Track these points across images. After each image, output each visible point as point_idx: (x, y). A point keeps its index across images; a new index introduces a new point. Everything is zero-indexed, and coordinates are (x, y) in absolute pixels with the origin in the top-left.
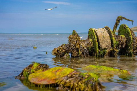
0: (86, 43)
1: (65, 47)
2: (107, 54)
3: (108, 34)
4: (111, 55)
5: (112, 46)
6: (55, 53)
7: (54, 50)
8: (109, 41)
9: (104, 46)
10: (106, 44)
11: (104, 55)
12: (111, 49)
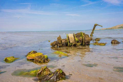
0: (65, 40)
1: (56, 42)
2: (73, 45)
3: (73, 37)
4: (75, 45)
5: (75, 42)
6: (51, 45)
7: (51, 43)
8: (74, 40)
9: (71, 42)
10: (72, 41)
11: (71, 46)
12: (75, 43)
